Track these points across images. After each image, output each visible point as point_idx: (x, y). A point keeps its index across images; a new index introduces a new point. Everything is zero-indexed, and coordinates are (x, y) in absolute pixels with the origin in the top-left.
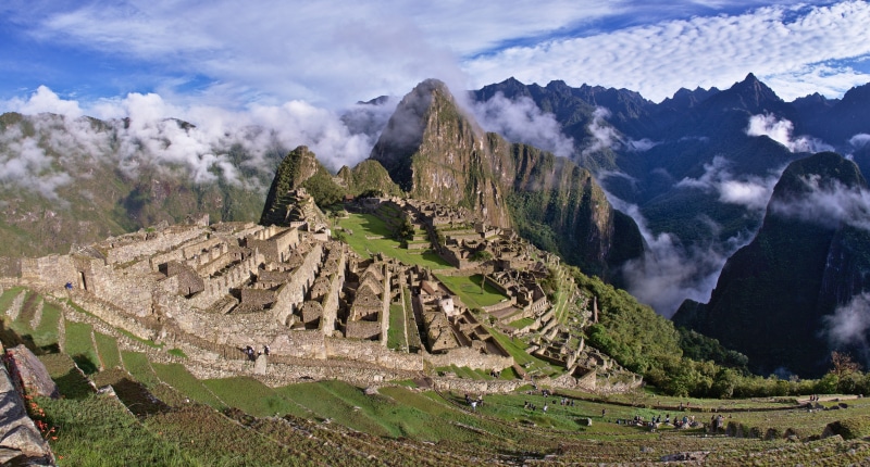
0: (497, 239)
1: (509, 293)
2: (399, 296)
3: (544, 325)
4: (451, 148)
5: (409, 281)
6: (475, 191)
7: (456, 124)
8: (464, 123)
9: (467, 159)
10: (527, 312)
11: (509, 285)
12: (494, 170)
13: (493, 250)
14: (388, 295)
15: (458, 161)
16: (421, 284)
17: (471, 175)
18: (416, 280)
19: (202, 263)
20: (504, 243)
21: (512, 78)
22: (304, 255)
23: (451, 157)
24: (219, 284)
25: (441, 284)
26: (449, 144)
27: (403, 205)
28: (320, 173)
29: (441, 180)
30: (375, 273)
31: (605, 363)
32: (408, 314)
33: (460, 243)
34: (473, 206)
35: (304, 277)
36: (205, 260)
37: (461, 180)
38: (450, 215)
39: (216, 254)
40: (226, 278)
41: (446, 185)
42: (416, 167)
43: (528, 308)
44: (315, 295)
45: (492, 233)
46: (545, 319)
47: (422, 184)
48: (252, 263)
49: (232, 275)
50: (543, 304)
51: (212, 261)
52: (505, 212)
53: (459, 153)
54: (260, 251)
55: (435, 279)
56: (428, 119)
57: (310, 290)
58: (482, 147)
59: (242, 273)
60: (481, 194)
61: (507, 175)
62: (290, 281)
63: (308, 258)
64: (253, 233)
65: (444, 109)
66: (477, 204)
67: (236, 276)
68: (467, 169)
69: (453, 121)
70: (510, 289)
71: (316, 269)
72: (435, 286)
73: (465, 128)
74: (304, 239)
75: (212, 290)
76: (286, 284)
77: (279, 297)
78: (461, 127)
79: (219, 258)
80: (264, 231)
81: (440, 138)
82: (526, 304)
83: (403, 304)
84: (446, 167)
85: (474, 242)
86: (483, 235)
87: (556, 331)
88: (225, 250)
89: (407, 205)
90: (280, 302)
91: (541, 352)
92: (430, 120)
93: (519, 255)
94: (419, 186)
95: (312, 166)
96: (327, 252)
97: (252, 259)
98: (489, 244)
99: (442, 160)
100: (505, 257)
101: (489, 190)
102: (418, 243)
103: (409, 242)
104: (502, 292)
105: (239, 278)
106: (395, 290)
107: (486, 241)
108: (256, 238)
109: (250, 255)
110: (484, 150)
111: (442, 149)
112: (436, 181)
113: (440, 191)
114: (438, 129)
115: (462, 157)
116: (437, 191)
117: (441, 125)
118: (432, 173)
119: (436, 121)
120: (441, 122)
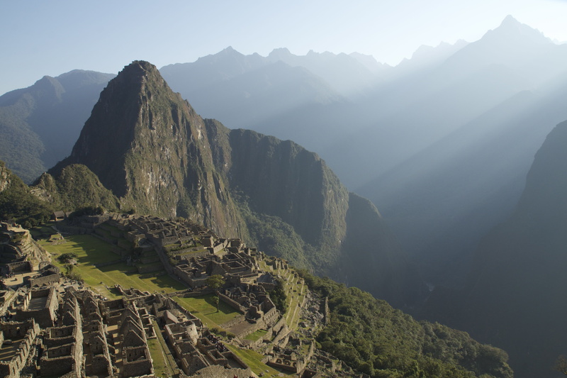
3: (275, 334)
4: (167, 142)
6: (196, 187)
7: (170, 114)
8: (179, 112)
9: (185, 153)
10: (260, 324)
12: (215, 161)
15: (175, 155)
17: (190, 170)
21: (230, 47)
23: (167, 152)
26: (164, 138)
29: (157, 179)
31: (334, 364)
34: (195, 204)
37: (179, 177)
38: (178, 233)
41: (163, 183)
42: (129, 168)
43: (260, 320)
45: (220, 247)
46: (277, 328)
47: (137, 186)
50: (274, 313)
53: (176, 147)
56: (138, 110)
58: (200, 137)
60: (203, 190)
65: (156, 98)
66: (200, 201)
68: (186, 163)
69: (166, 112)
70: (243, 304)
73: (180, 118)
78: (175, 117)
81: (154, 132)
82: (258, 317)
84: (162, 164)
85: (204, 259)
86: (211, 250)
87: (287, 339)
91: (274, 361)
92: (141, 112)
94: (134, 188)
98: (218, 261)
99: (157, 157)
101: (211, 185)
110: (203, 139)
111: (156, 144)
112: (152, 180)
113: (157, 191)
114: (151, 120)
115: (179, 151)
116: (154, 191)
117: (154, 117)
118: (147, 172)
119: (147, 113)
120: (154, 114)
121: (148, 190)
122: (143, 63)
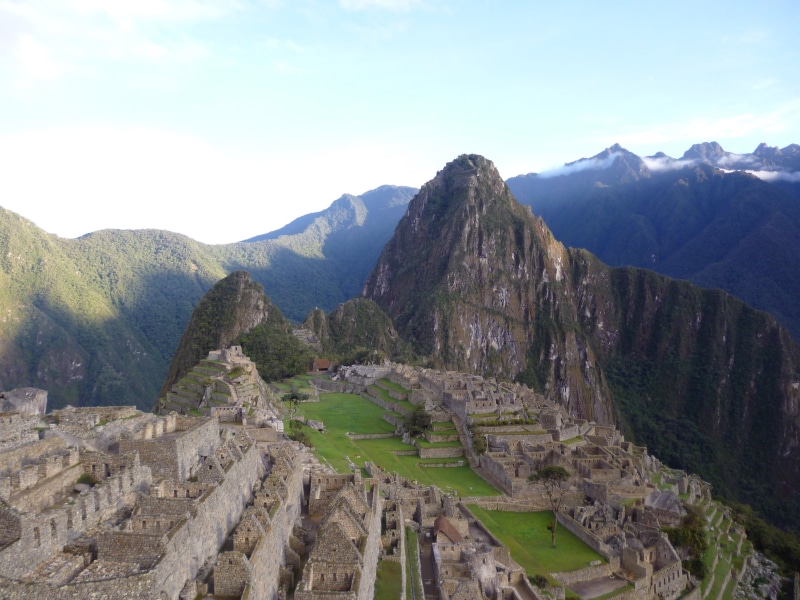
0: (583, 443)
1: (605, 548)
2: (395, 544)
4: (503, 278)
5: (416, 517)
6: (547, 354)
7: (511, 236)
8: (527, 233)
9: (532, 297)
10: (644, 591)
11: (606, 533)
12: (582, 317)
13: (575, 464)
14: (375, 543)
15: (515, 301)
16: (436, 522)
17: (538, 327)
18: (430, 515)
19: (23, 485)
20: (596, 451)
21: (617, 145)
22: (227, 467)
23: (503, 294)
24: (53, 525)
25: (475, 526)
26: (500, 272)
27: (414, 380)
28: (270, 321)
29: (485, 336)
30: (353, 501)
32: (412, 580)
33: (513, 448)
34: (543, 382)
35: (223, 508)
36: (29, 479)
37: (521, 336)
38: (496, 397)
39: (53, 470)
40: (70, 514)
41: (494, 344)
43: (644, 583)
44: (240, 539)
45: (573, 433)
47: (451, 342)
48: (126, 483)
49: (83, 507)
50: (675, 578)
51: (44, 481)
52: (603, 394)
53: (518, 288)
54: (145, 460)
55: (464, 513)
56: (462, 227)
57: (232, 532)
58: (558, 276)
59: (104, 502)
60: (558, 359)
61: (607, 326)
62: (194, 514)
63: (232, 473)
64: (131, 428)
65: (491, 210)
66: (551, 379)
67: (90, 509)
68: (532, 315)
69: (505, 230)
70: (609, 541)
71: (246, 492)
72: (462, 526)
73: (527, 243)
74: (229, 437)
75: (37, 536)
76: (185, 520)
77: (170, 547)
78: (520, 240)
79: (59, 475)
80: (154, 423)
81: (484, 261)
82: (641, 574)
83: (403, 559)
84: (493, 312)
85: (540, 448)
86: (556, 435)
88: (74, 459)
89: (423, 379)
90: (172, 556)
92: (467, 229)
93: (623, 474)
94: (445, 347)
95: (257, 308)
96: (271, 462)
97: (126, 476)
98: (567, 454)
99: (487, 301)
100: (596, 477)
101: (572, 354)
102: (437, 446)
103: (424, 445)
104: (592, 548)
105: (97, 512)
106: (389, 533)
107: (562, 447)
108: (138, 437)
109: (122, 467)
110: (563, 281)
111: (487, 281)
112: (476, 337)
113: (483, 354)
114: (480, 244)
115: (523, 294)
116: (478, 355)
117: (485, 238)
118: (468, 324)
119: (476, 232)
120: (485, 233)
121: (468, 353)
122: (473, 158)
